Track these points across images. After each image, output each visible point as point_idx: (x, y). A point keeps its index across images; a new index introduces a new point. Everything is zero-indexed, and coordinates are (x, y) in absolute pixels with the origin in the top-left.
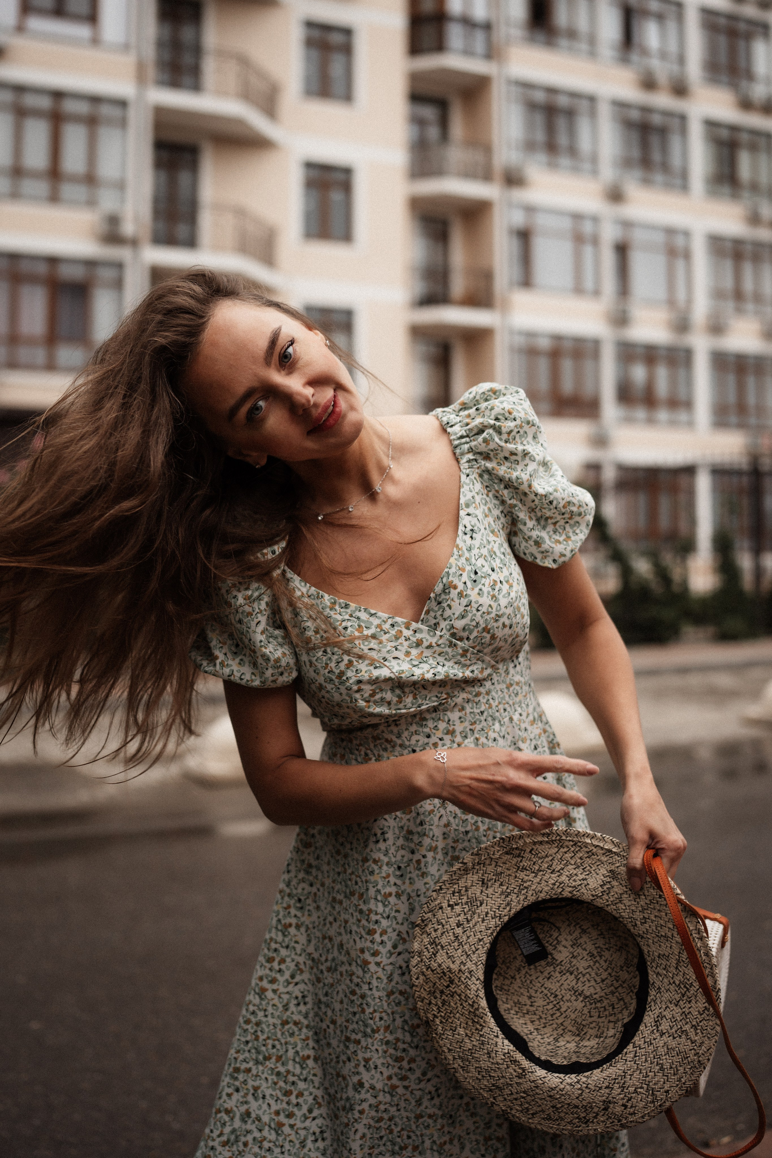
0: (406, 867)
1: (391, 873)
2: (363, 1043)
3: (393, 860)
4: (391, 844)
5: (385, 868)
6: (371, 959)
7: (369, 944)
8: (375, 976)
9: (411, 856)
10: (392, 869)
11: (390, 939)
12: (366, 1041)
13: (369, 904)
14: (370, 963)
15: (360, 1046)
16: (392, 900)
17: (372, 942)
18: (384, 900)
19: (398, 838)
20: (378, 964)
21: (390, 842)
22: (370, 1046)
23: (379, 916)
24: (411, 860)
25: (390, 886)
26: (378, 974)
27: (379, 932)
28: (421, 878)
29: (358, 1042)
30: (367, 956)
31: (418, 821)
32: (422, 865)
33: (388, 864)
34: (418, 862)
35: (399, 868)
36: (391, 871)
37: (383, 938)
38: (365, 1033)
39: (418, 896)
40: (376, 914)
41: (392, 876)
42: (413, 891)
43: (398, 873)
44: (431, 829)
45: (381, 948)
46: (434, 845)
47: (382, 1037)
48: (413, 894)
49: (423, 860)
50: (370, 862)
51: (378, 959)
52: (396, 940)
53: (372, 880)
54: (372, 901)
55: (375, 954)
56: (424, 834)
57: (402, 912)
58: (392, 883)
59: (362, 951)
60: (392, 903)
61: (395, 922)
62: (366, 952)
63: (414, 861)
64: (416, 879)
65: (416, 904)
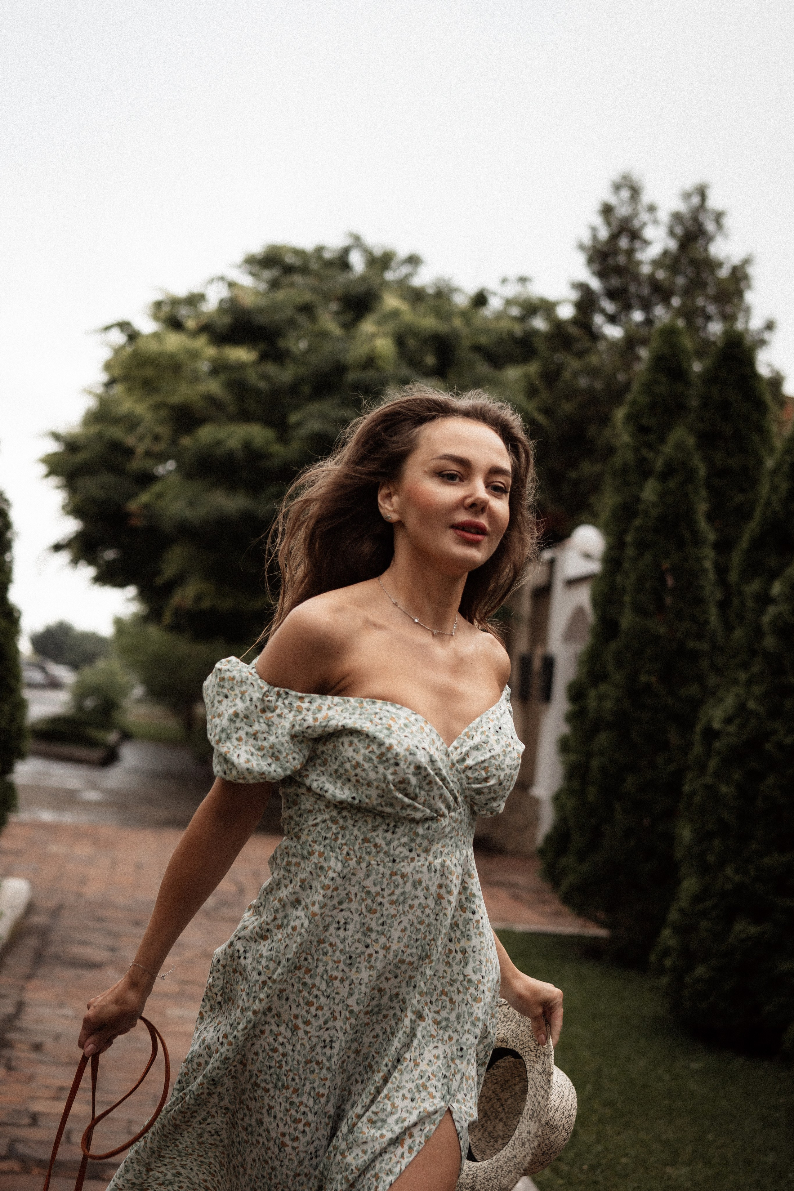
0: (356, 958)
1: (342, 960)
2: (272, 1092)
3: (347, 949)
4: (350, 935)
5: (338, 953)
6: (301, 1026)
7: (304, 1013)
8: (300, 1042)
9: (364, 949)
10: (344, 957)
11: (323, 1015)
12: (275, 1091)
13: (315, 979)
14: (300, 1029)
15: (268, 1094)
16: (337, 983)
17: (308, 1012)
18: (329, 981)
19: (358, 932)
20: (306, 1033)
21: (349, 933)
22: (276, 1097)
23: (320, 992)
24: (364, 953)
25: (338, 971)
26: (303, 1041)
27: (315, 1006)
28: (368, 970)
29: (268, 1091)
30: (299, 1022)
31: (380, 921)
32: (373, 959)
33: (341, 951)
34: (370, 955)
35: (350, 957)
36: (343, 958)
37: (317, 1012)
38: (275, 1085)
39: (361, 984)
40: (319, 990)
41: (342, 963)
42: (357, 979)
43: (348, 961)
44: (389, 931)
45: (313, 1020)
46: (388, 945)
47: (289, 1096)
48: (356, 982)
49: (374, 955)
50: (327, 945)
51: (308, 1028)
52: (328, 1017)
53: (324, 960)
54: (318, 978)
55: (307, 1023)
56: (383, 934)
57: (341, 995)
58: (340, 969)
59: (296, 1017)
60: (335, 986)
61: (332, 1002)
62: (300, 1019)
63: (366, 954)
64: (363, 969)
65: (356, 991)
